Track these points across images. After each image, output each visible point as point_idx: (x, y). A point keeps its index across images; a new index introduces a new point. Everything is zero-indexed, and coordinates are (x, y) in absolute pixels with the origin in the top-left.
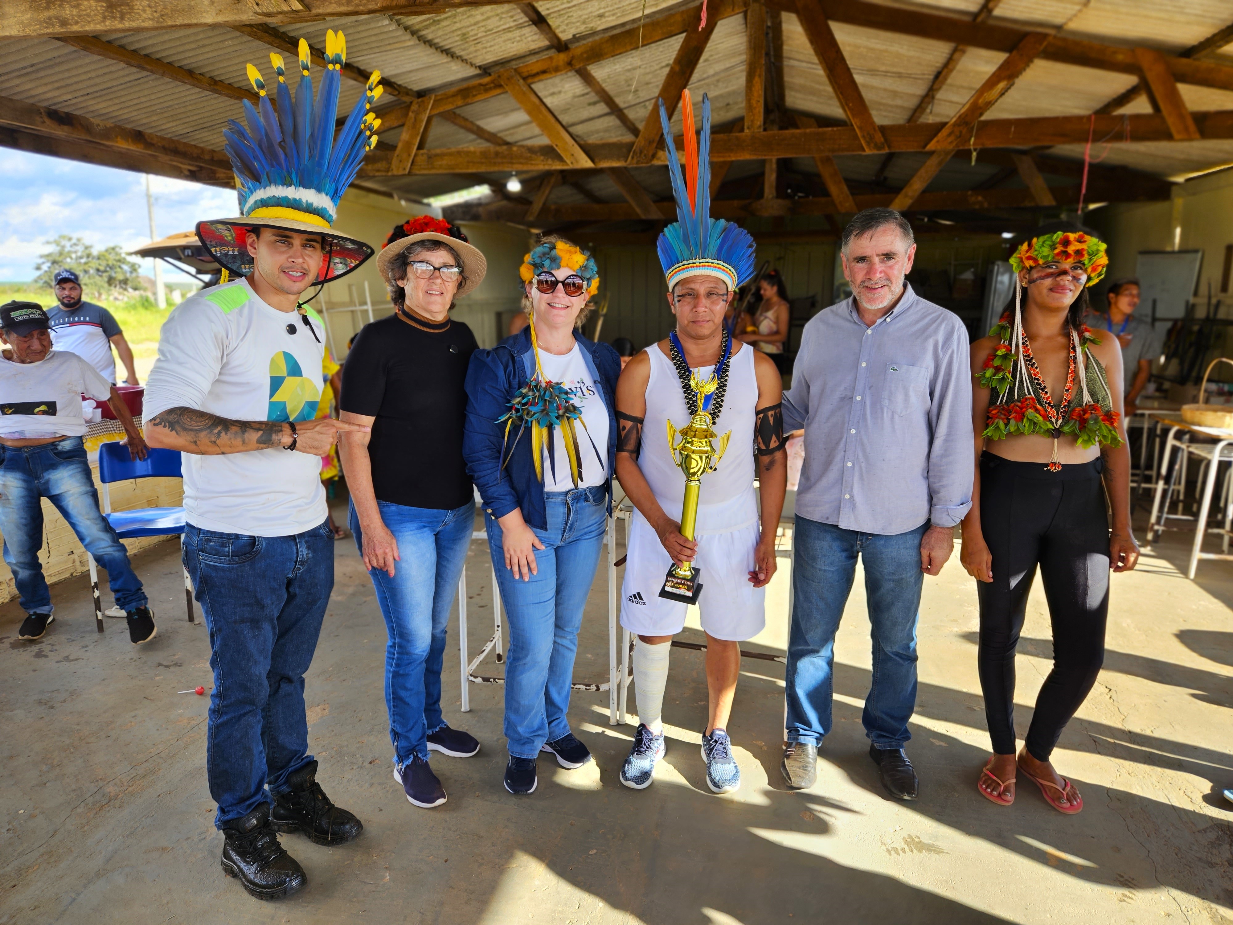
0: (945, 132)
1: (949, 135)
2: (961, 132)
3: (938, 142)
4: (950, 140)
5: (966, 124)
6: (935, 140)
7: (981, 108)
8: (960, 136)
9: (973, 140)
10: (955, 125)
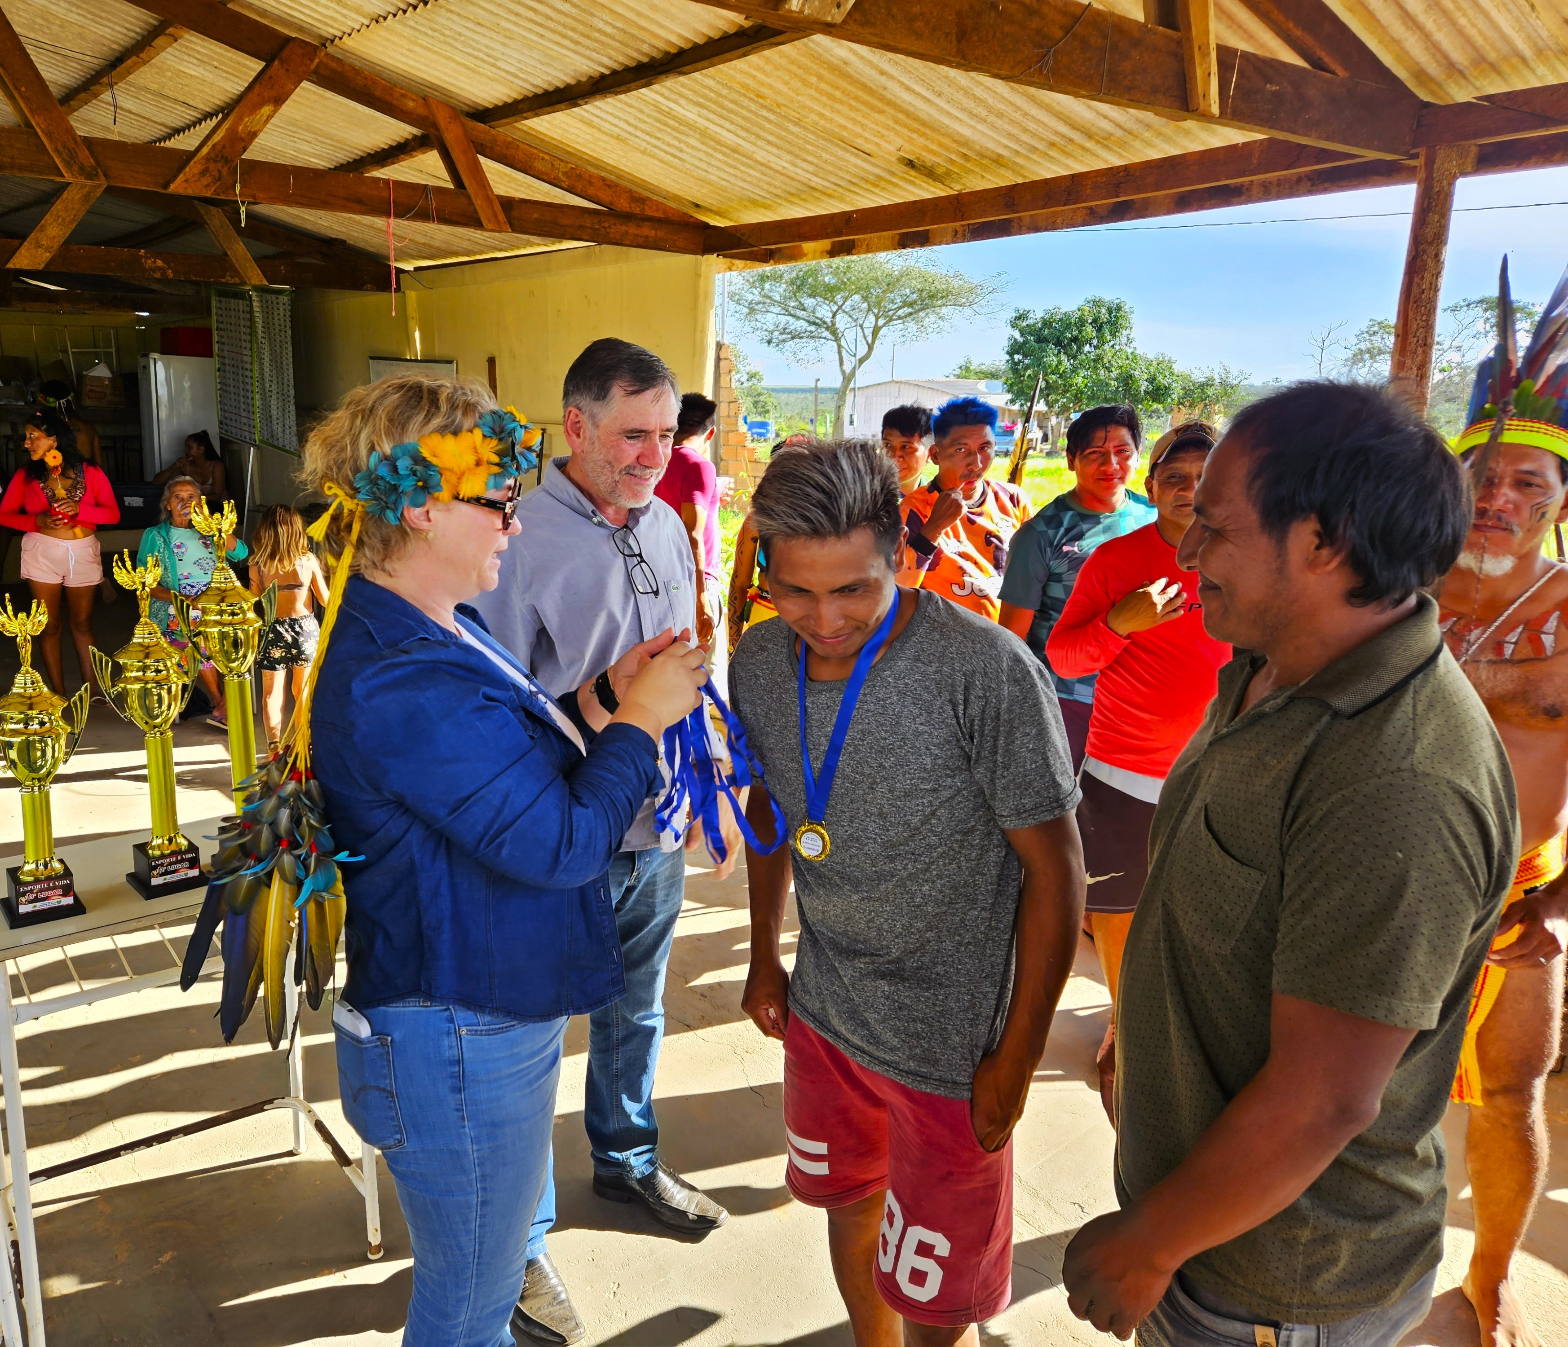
0: (193, 168)
1: (203, 173)
2: (219, 171)
3: (186, 181)
4: (206, 180)
5: (227, 160)
6: (181, 177)
7: (242, 140)
8: (220, 179)
9: (238, 185)
10: (208, 158)
